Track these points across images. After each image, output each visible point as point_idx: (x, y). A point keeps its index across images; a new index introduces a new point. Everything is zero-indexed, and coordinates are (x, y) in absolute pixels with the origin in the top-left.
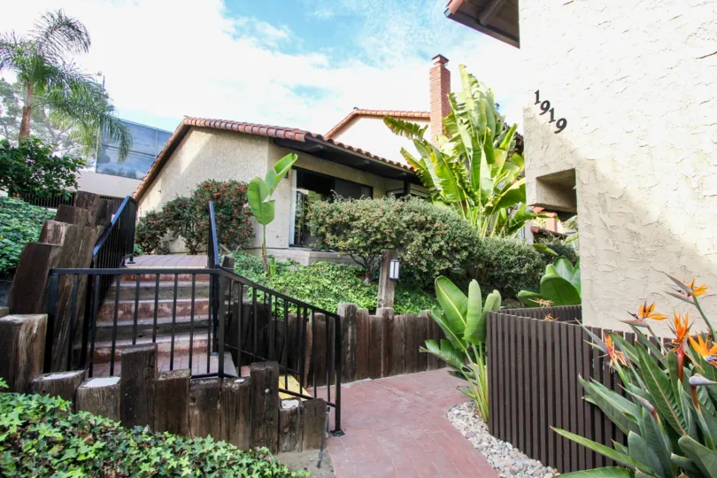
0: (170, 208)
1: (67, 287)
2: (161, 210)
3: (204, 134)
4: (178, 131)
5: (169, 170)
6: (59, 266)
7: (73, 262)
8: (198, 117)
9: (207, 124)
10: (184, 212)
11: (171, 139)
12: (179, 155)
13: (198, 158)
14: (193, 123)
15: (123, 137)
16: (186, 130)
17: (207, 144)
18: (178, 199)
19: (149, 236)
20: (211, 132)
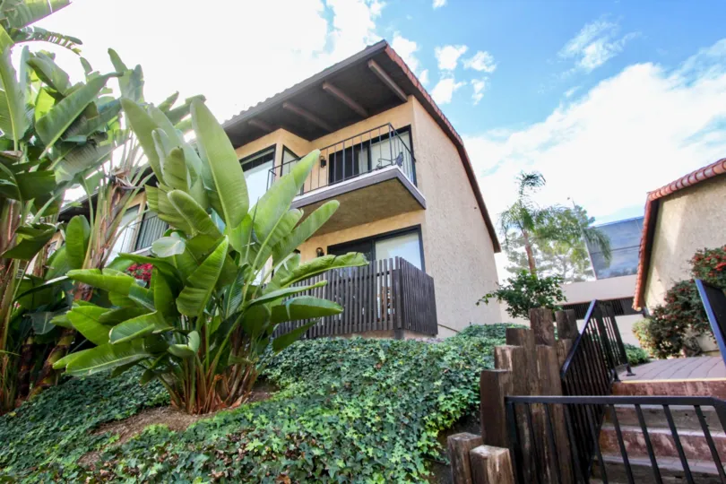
0: (672, 297)
1: (536, 414)
2: (666, 303)
3: (677, 200)
4: (647, 212)
5: (658, 255)
6: (516, 392)
7: (534, 385)
8: (660, 187)
9: (674, 188)
10: (690, 299)
11: (645, 222)
12: (661, 235)
13: (683, 229)
14: (658, 195)
15: (601, 241)
16: (655, 207)
17: (686, 209)
18: (677, 285)
19: (666, 334)
20: (684, 194)
